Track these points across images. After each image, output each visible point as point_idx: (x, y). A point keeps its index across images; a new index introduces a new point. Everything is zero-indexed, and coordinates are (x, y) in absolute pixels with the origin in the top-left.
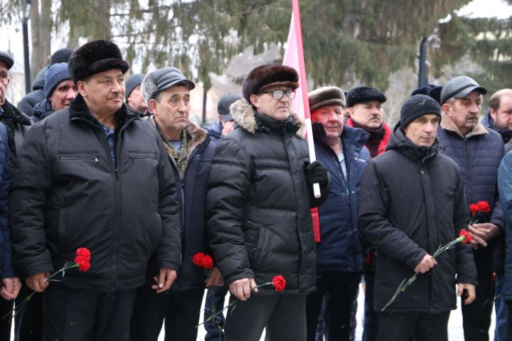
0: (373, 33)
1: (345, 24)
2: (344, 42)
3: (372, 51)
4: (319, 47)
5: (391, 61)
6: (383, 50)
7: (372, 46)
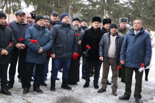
0: (57, 5)
1: (50, 3)
2: (49, 7)
3: (56, 9)
4: (44, 8)
5: (60, 12)
6: (58, 9)
7: (56, 8)
